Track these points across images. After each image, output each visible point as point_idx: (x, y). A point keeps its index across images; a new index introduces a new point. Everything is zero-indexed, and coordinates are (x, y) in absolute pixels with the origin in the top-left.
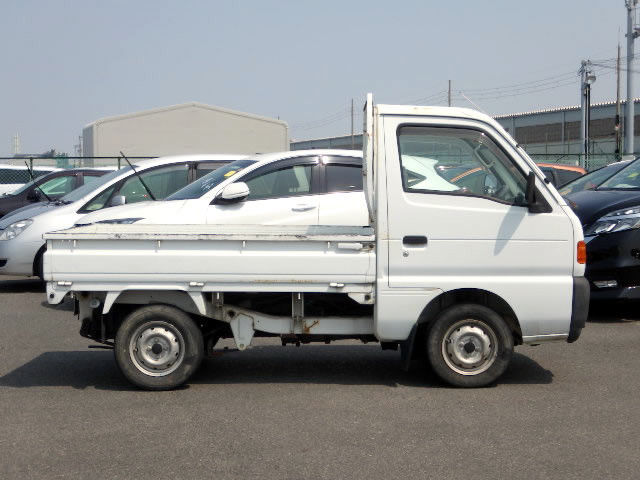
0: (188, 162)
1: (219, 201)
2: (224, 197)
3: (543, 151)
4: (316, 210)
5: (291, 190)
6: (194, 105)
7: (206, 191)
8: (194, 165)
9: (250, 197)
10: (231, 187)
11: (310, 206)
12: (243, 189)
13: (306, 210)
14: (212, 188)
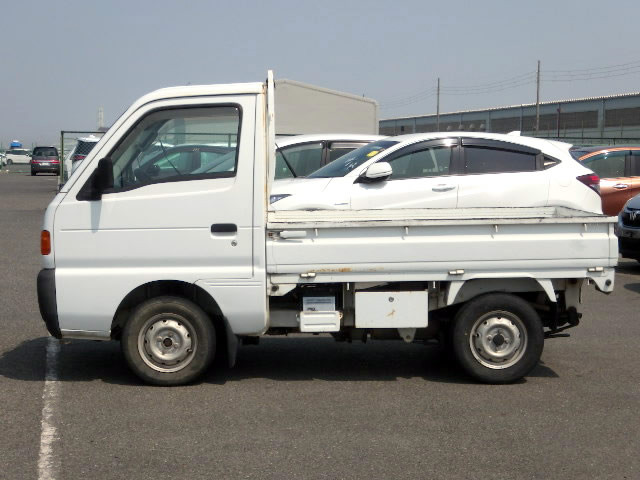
0: (321, 142)
1: (364, 180)
2: (368, 175)
3: (617, 135)
4: (455, 190)
5: (425, 171)
6: (285, 82)
7: (351, 170)
8: (328, 144)
9: (392, 177)
10: (375, 167)
11: (449, 187)
12: (386, 168)
13: (445, 190)
14: (356, 167)
